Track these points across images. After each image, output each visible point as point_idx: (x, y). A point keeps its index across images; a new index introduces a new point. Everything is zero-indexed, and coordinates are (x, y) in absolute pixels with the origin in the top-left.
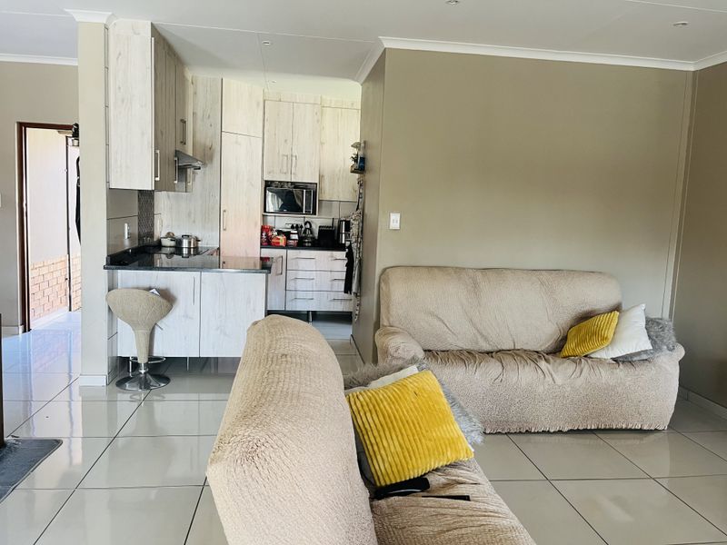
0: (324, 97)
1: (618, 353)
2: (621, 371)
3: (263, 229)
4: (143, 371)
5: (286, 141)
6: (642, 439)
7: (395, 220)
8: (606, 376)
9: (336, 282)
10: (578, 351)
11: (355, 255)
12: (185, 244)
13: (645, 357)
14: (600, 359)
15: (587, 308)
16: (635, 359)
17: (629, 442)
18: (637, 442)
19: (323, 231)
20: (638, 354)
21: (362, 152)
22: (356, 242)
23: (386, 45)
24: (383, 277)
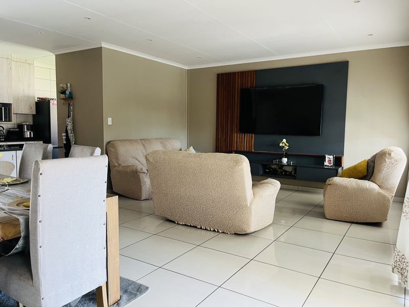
7: (110, 121)
11: (71, 140)
19: (10, 131)
21: (69, 89)
22: (71, 133)
23: (103, 45)
24: (109, 145)
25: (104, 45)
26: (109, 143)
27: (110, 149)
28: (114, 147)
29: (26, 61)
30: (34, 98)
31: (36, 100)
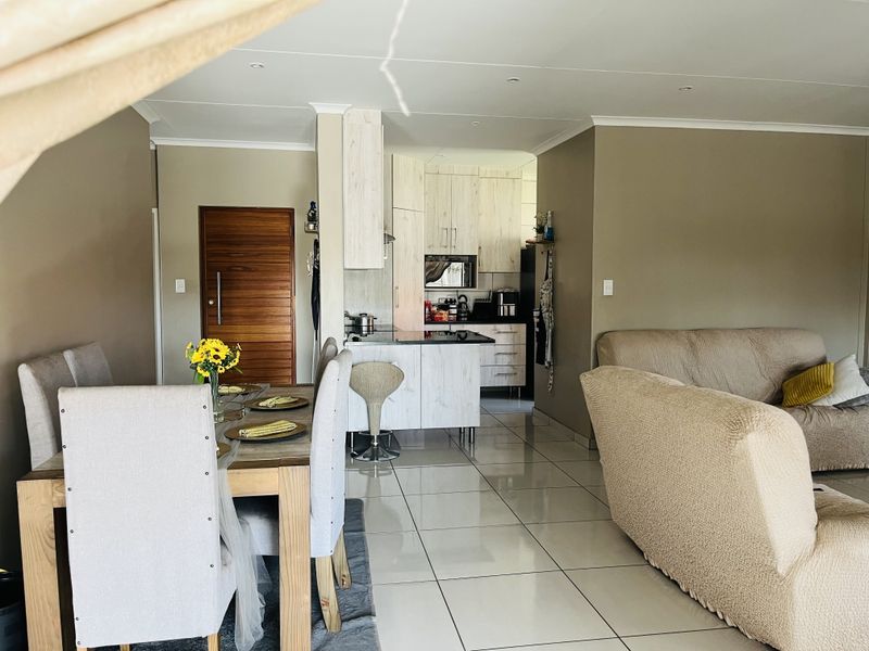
0: (481, 168)
1: (839, 399)
2: (846, 415)
3: (426, 305)
4: (376, 444)
5: (445, 214)
6: (865, 477)
7: (608, 287)
8: (835, 421)
9: (500, 356)
10: (802, 400)
11: (547, 325)
12: (364, 322)
13: (863, 402)
14: (824, 407)
15: (796, 362)
16: (855, 404)
17: (855, 481)
18: (862, 480)
19: (478, 304)
20: (857, 399)
21: (549, 222)
22: (547, 311)
23: (596, 123)
24: (601, 341)
25: (598, 121)
26: (601, 336)
27: (602, 349)
28: (609, 346)
29: (507, 174)
30: (520, 241)
31: (524, 245)
